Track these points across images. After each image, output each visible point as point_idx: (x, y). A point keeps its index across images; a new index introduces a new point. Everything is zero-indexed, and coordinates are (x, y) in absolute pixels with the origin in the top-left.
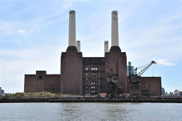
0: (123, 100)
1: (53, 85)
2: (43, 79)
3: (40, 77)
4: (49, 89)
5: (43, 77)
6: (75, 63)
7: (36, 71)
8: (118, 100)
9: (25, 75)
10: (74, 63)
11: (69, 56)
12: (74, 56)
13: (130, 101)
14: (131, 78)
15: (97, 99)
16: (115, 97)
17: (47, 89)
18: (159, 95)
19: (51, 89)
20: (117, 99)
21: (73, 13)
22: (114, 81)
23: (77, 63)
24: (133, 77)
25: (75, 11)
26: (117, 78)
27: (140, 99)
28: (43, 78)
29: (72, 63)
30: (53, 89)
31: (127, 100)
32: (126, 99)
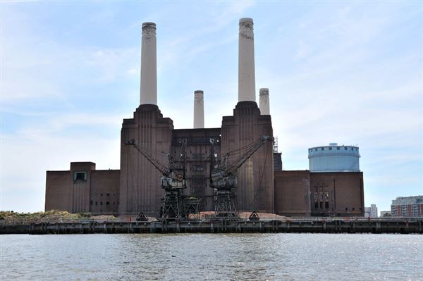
0: (192, 226)
1: (108, 195)
2: (85, 181)
3: (80, 177)
4: (99, 203)
5: (85, 176)
6: (154, 142)
7: (71, 163)
8: (181, 228)
9: (48, 172)
10: (151, 142)
11: (139, 126)
12: (151, 127)
13: (207, 231)
14: (213, 175)
15: (135, 227)
16: (174, 220)
17: (94, 203)
18: (359, 215)
19: (104, 203)
20: (178, 226)
21: (150, 27)
22: (174, 185)
23: (157, 142)
24: (217, 174)
25: (154, 24)
26: (181, 178)
27: (232, 225)
28: (85, 179)
29: (145, 142)
30: (108, 203)
31: (203, 227)
32: (199, 226)
